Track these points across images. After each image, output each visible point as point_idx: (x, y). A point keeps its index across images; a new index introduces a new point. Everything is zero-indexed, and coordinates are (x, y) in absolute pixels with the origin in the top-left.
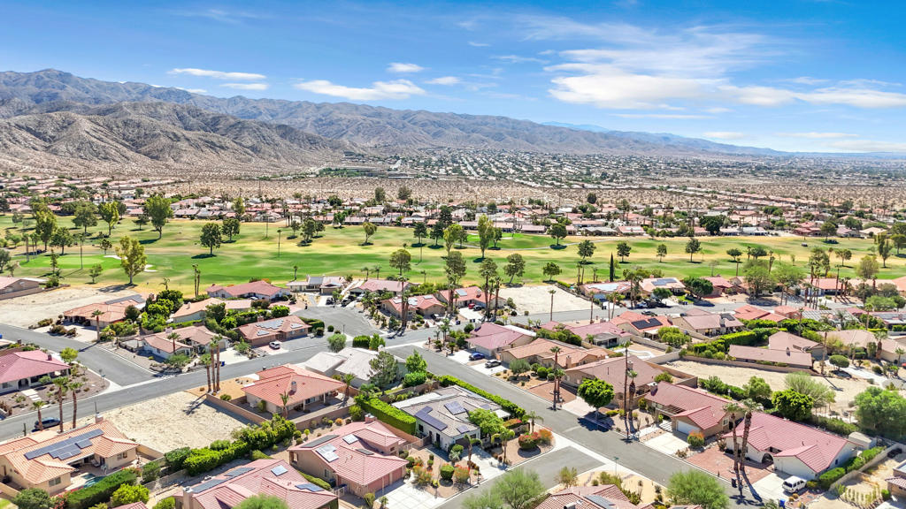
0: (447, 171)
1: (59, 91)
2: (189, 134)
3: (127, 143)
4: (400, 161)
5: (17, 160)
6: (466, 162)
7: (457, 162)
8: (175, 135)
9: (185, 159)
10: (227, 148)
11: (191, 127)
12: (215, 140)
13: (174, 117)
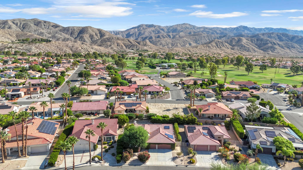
1: (242, 32)
2: (280, 43)
3: (256, 46)
8: (274, 43)
9: (276, 51)
10: (294, 48)
11: (283, 41)
12: (290, 45)
13: (277, 37)
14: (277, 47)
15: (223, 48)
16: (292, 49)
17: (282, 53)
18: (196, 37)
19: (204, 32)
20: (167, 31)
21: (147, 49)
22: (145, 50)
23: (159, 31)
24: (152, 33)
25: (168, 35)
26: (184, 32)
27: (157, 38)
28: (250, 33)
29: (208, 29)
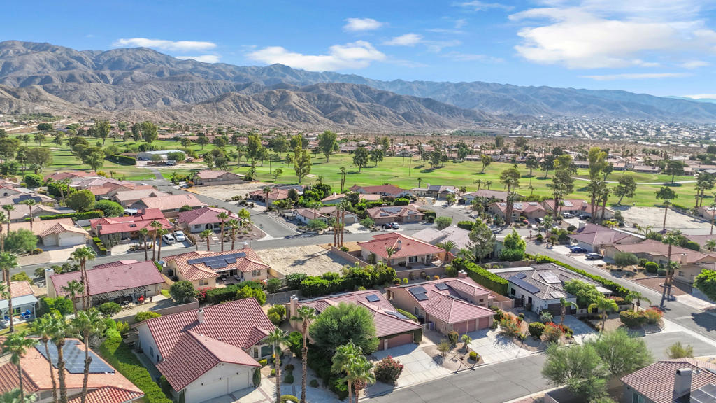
0: (562, 134)
1: (281, 78)
2: (360, 105)
3: (319, 111)
4: (520, 126)
5: (252, 121)
6: (581, 127)
7: (572, 127)
8: (350, 105)
9: (356, 123)
10: (386, 115)
11: (362, 101)
12: (377, 109)
13: (352, 93)
14: (356, 112)
15: (252, 113)
16: (382, 117)
17: (367, 126)
18: (180, 83)
19: (196, 72)
20: (93, 63)
21: (47, 112)
22: (41, 113)
23: (69, 63)
24: (49, 66)
25: (98, 75)
26: (145, 70)
27: (67, 81)
28: (297, 81)
29: (205, 67)
